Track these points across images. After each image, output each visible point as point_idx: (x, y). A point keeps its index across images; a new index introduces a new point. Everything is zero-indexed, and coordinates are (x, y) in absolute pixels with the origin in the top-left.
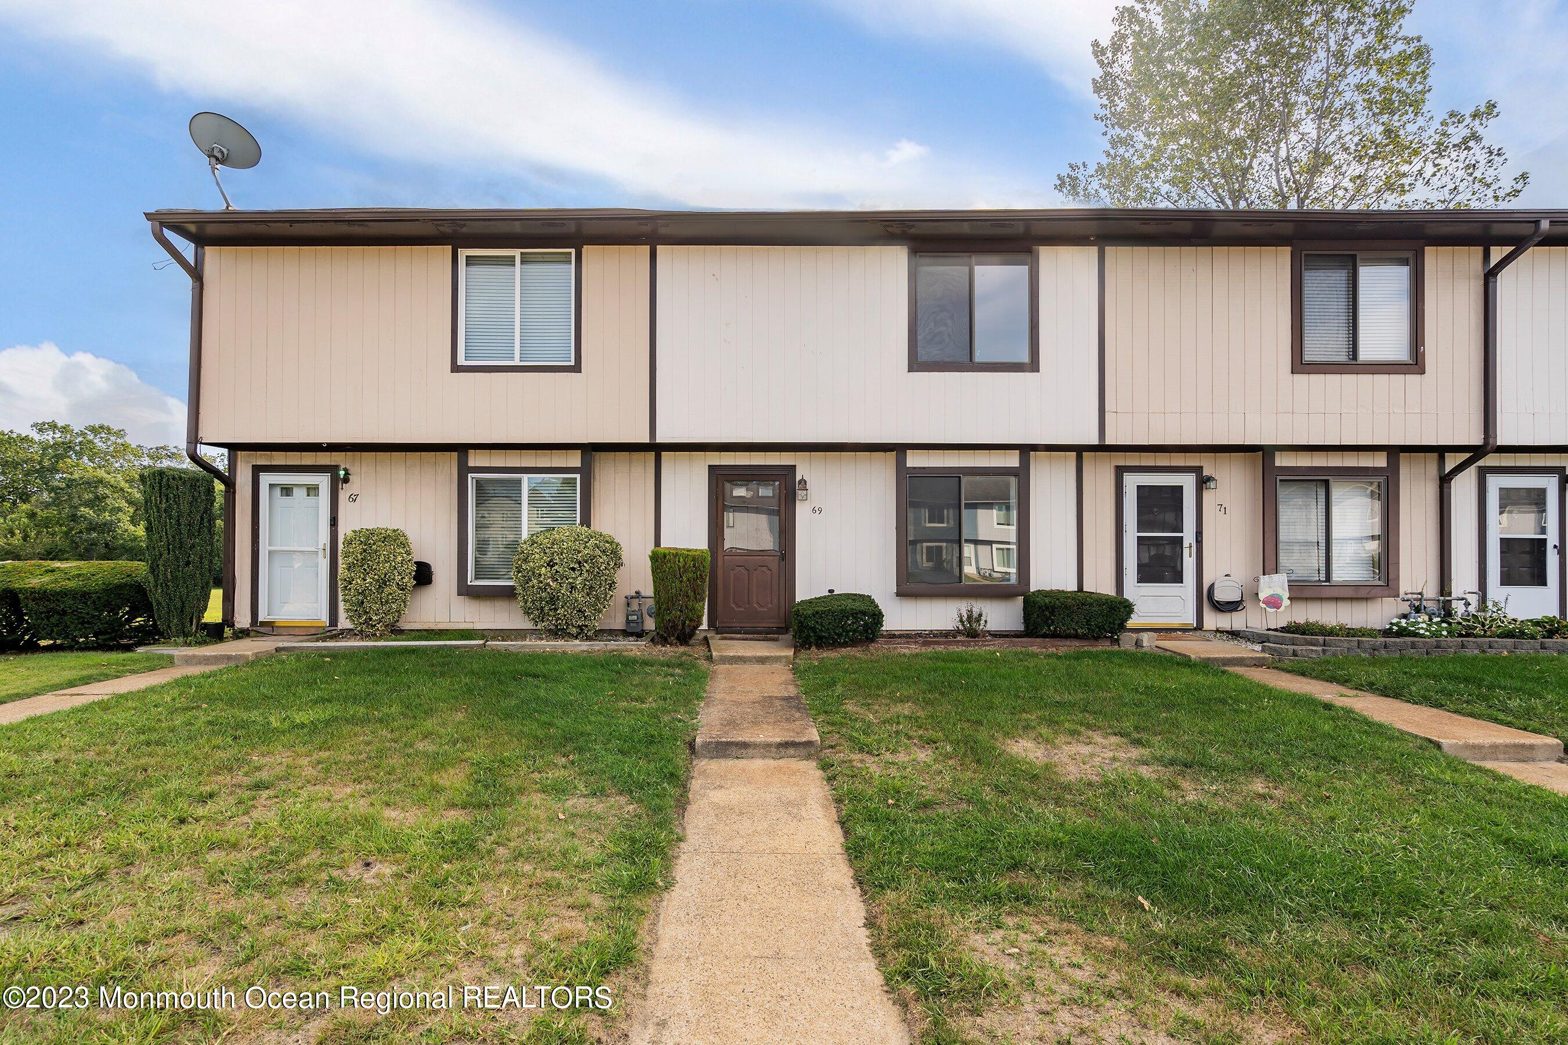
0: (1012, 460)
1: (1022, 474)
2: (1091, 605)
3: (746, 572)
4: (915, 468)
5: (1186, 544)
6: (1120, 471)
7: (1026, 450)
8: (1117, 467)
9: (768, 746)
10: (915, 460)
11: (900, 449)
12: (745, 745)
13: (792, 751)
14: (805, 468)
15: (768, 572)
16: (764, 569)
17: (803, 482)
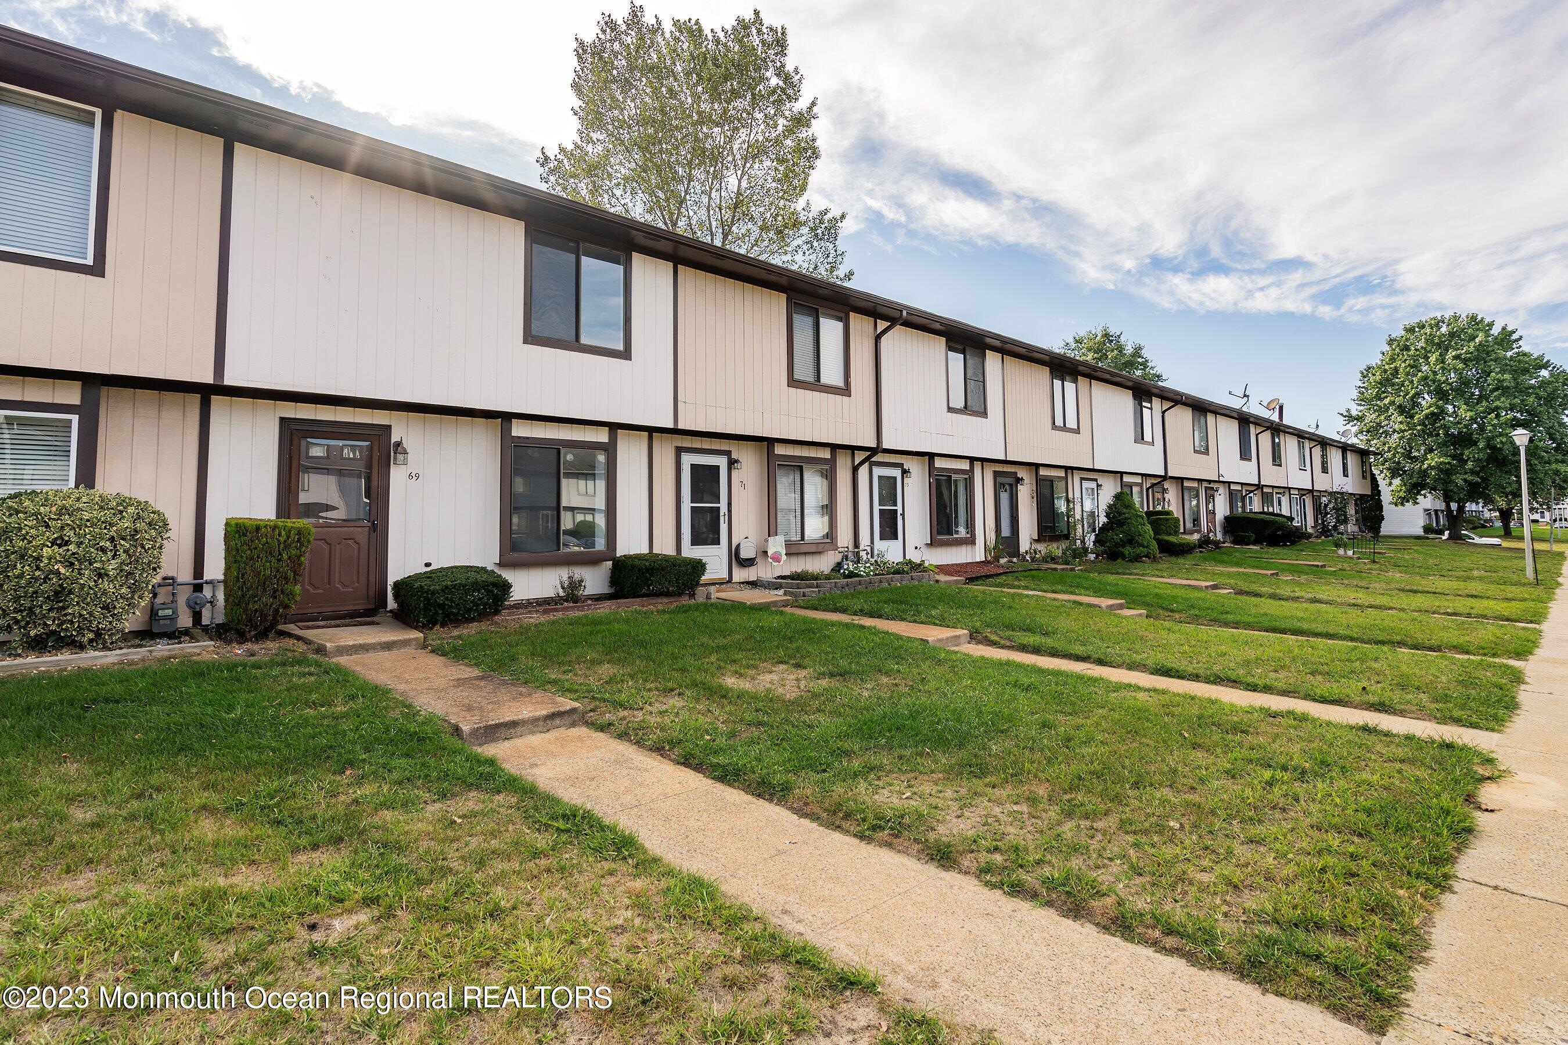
0: (602, 436)
1: (610, 449)
2: (679, 566)
3: (326, 547)
4: (519, 437)
5: (722, 514)
6: (679, 451)
7: (614, 427)
8: (677, 447)
9: (535, 720)
10: (519, 430)
11: (507, 417)
12: (514, 724)
13: (558, 722)
14: (402, 429)
15: (356, 546)
16: (350, 542)
17: (398, 444)
